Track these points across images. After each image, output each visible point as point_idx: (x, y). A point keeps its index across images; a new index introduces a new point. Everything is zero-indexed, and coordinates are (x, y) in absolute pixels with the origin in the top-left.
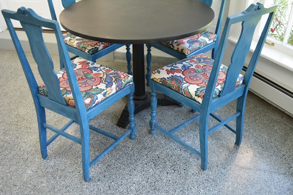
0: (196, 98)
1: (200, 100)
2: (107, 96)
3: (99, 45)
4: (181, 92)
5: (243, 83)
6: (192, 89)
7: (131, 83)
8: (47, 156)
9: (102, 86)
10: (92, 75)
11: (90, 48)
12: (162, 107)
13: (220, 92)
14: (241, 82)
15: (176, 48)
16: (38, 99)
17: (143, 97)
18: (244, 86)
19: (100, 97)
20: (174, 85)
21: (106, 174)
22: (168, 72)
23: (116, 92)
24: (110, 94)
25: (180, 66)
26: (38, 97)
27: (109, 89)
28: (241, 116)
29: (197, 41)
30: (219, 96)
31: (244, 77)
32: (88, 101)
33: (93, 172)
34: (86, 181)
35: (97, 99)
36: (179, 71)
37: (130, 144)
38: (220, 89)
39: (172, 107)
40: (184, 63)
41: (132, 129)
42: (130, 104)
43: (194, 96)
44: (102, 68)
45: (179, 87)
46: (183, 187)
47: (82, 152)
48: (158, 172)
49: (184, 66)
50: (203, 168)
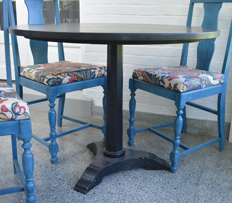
11: (50, 77)
12: (146, 171)
29: (197, 77)
39: (160, 171)
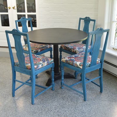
0: (80, 67)
1: (81, 67)
2: (43, 66)
3: (39, 50)
4: (74, 65)
5: (100, 62)
6: (78, 63)
7: (53, 62)
8: (14, 96)
9: (41, 62)
10: (37, 59)
11: (35, 50)
13: (90, 64)
14: (99, 62)
15: (72, 51)
16: (14, 68)
17: (58, 74)
18: (101, 63)
19: (40, 66)
20: (71, 62)
21: (41, 102)
22: (68, 58)
23: (47, 65)
24: (44, 66)
25: (73, 56)
26: (14, 67)
27: (44, 63)
28: (101, 78)
29: (82, 48)
30: (89, 66)
31: (101, 60)
32: (36, 67)
33: (35, 101)
34: (32, 104)
35: (39, 66)
36: (73, 58)
37: (52, 92)
38: (90, 63)
40: (76, 55)
41: (53, 85)
42: (52, 72)
43: (79, 66)
44: (41, 57)
45: (73, 63)
46: (76, 107)
47: (32, 89)
48: (64, 102)
49: (75, 56)
50: (85, 100)
